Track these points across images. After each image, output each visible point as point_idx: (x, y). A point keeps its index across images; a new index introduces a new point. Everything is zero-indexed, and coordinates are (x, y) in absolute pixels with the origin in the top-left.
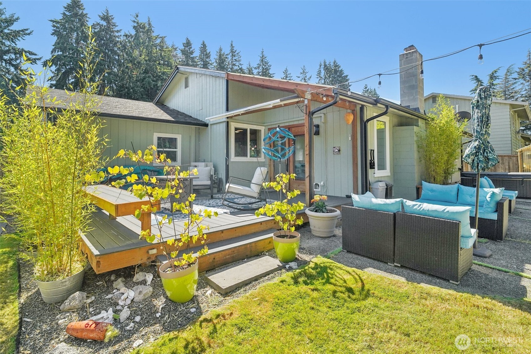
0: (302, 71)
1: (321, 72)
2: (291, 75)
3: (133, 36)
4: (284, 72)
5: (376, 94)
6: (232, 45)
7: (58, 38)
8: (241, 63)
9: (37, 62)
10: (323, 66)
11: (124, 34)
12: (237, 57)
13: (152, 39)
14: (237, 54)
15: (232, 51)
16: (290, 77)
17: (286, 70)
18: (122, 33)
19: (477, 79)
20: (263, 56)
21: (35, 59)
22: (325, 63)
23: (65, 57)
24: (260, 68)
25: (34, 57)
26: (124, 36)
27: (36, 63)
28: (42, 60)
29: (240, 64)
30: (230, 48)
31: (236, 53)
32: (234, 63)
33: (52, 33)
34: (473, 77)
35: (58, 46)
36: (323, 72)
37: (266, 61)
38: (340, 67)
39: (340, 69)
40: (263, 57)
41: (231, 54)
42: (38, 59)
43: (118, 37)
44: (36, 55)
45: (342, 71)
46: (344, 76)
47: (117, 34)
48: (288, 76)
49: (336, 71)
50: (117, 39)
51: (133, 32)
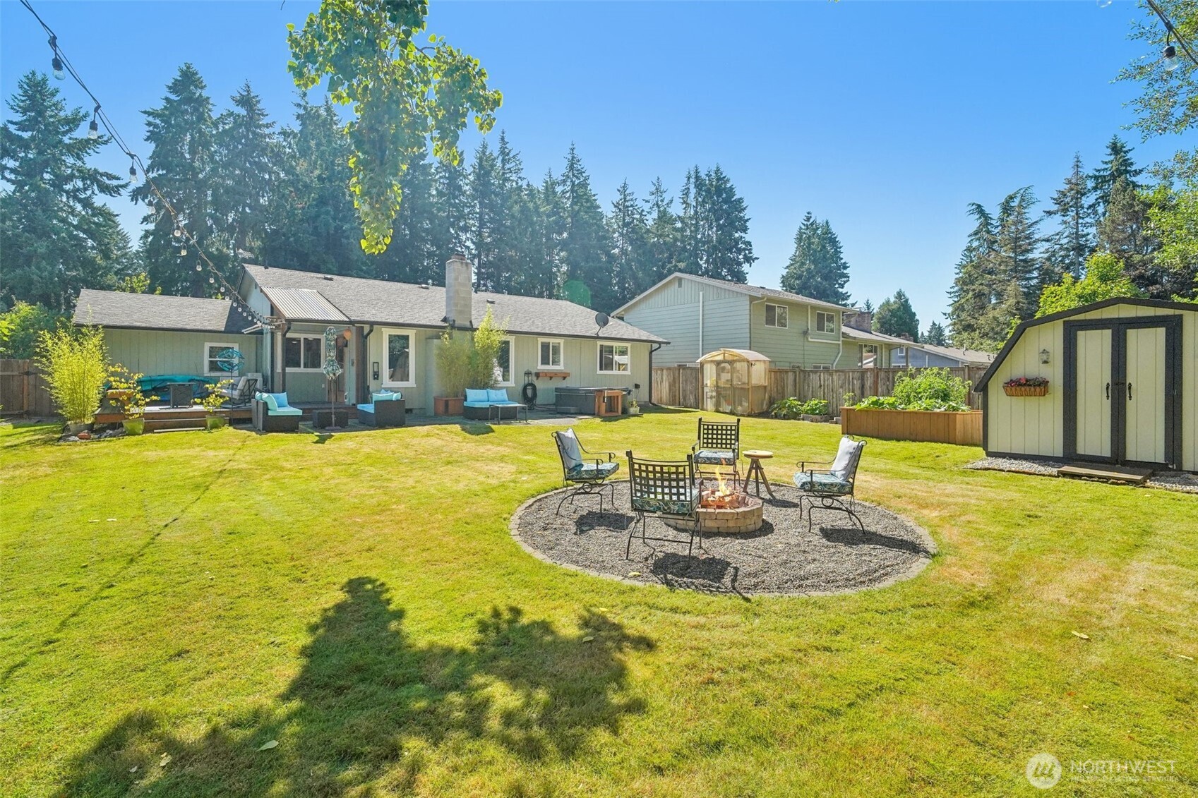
0: (653, 189)
1: (691, 190)
2: (634, 197)
3: (297, 134)
4: (619, 190)
5: (830, 233)
6: (503, 139)
7: (156, 147)
8: (521, 175)
9: (122, 191)
10: (692, 180)
11: (280, 131)
12: (514, 164)
13: (335, 137)
14: (514, 157)
15: (503, 152)
16: (632, 200)
17: (625, 187)
18: (277, 129)
19: (979, 209)
20: (573, 157)
21: (117, 187)
22: (697, 172)
23: (169, 180)
24: (568, 183)
25: (115, 183)
26: (279, 134)
27: (119, 194)
28: (129, 187)
29: (520, 178)
30: (500, 146)
31: (511, 155)
32: (508, 175)
33: (145, 137)
34: (974, 207)
35: (158, 160)
36: (693, 191)
37: (579, 167)
38: (728, 180)
39: (728, 185)
40: (572, 159)
41: (501, 158)
42: (122, 186)
43: (269, 136)
44: (118, 179)
45: (731, 188)
46: (735, 201)
47: (267, 131)
48: (628, 198)
49: (719, 191)
50: (267, 140)
51: (296, 126)
